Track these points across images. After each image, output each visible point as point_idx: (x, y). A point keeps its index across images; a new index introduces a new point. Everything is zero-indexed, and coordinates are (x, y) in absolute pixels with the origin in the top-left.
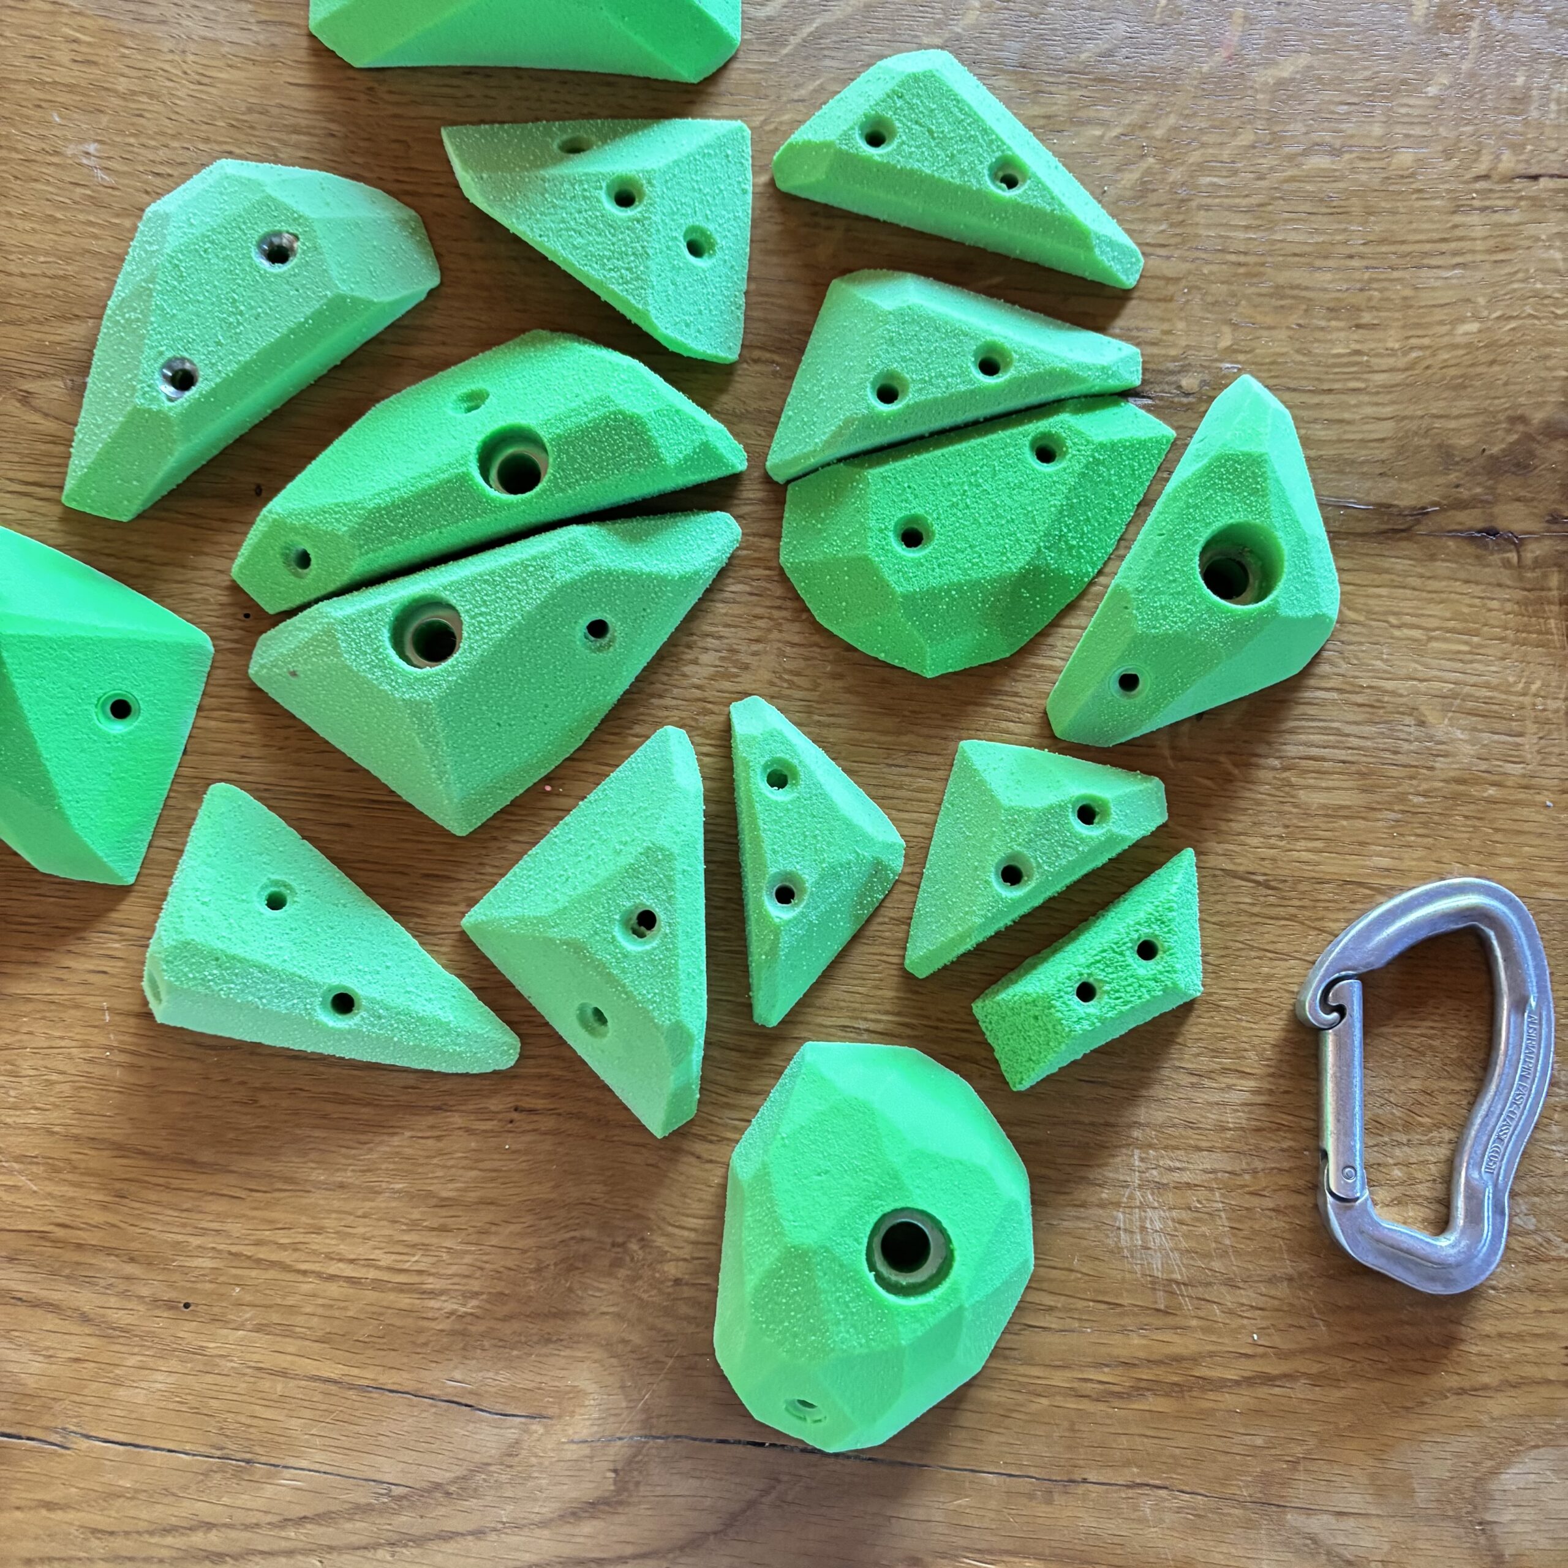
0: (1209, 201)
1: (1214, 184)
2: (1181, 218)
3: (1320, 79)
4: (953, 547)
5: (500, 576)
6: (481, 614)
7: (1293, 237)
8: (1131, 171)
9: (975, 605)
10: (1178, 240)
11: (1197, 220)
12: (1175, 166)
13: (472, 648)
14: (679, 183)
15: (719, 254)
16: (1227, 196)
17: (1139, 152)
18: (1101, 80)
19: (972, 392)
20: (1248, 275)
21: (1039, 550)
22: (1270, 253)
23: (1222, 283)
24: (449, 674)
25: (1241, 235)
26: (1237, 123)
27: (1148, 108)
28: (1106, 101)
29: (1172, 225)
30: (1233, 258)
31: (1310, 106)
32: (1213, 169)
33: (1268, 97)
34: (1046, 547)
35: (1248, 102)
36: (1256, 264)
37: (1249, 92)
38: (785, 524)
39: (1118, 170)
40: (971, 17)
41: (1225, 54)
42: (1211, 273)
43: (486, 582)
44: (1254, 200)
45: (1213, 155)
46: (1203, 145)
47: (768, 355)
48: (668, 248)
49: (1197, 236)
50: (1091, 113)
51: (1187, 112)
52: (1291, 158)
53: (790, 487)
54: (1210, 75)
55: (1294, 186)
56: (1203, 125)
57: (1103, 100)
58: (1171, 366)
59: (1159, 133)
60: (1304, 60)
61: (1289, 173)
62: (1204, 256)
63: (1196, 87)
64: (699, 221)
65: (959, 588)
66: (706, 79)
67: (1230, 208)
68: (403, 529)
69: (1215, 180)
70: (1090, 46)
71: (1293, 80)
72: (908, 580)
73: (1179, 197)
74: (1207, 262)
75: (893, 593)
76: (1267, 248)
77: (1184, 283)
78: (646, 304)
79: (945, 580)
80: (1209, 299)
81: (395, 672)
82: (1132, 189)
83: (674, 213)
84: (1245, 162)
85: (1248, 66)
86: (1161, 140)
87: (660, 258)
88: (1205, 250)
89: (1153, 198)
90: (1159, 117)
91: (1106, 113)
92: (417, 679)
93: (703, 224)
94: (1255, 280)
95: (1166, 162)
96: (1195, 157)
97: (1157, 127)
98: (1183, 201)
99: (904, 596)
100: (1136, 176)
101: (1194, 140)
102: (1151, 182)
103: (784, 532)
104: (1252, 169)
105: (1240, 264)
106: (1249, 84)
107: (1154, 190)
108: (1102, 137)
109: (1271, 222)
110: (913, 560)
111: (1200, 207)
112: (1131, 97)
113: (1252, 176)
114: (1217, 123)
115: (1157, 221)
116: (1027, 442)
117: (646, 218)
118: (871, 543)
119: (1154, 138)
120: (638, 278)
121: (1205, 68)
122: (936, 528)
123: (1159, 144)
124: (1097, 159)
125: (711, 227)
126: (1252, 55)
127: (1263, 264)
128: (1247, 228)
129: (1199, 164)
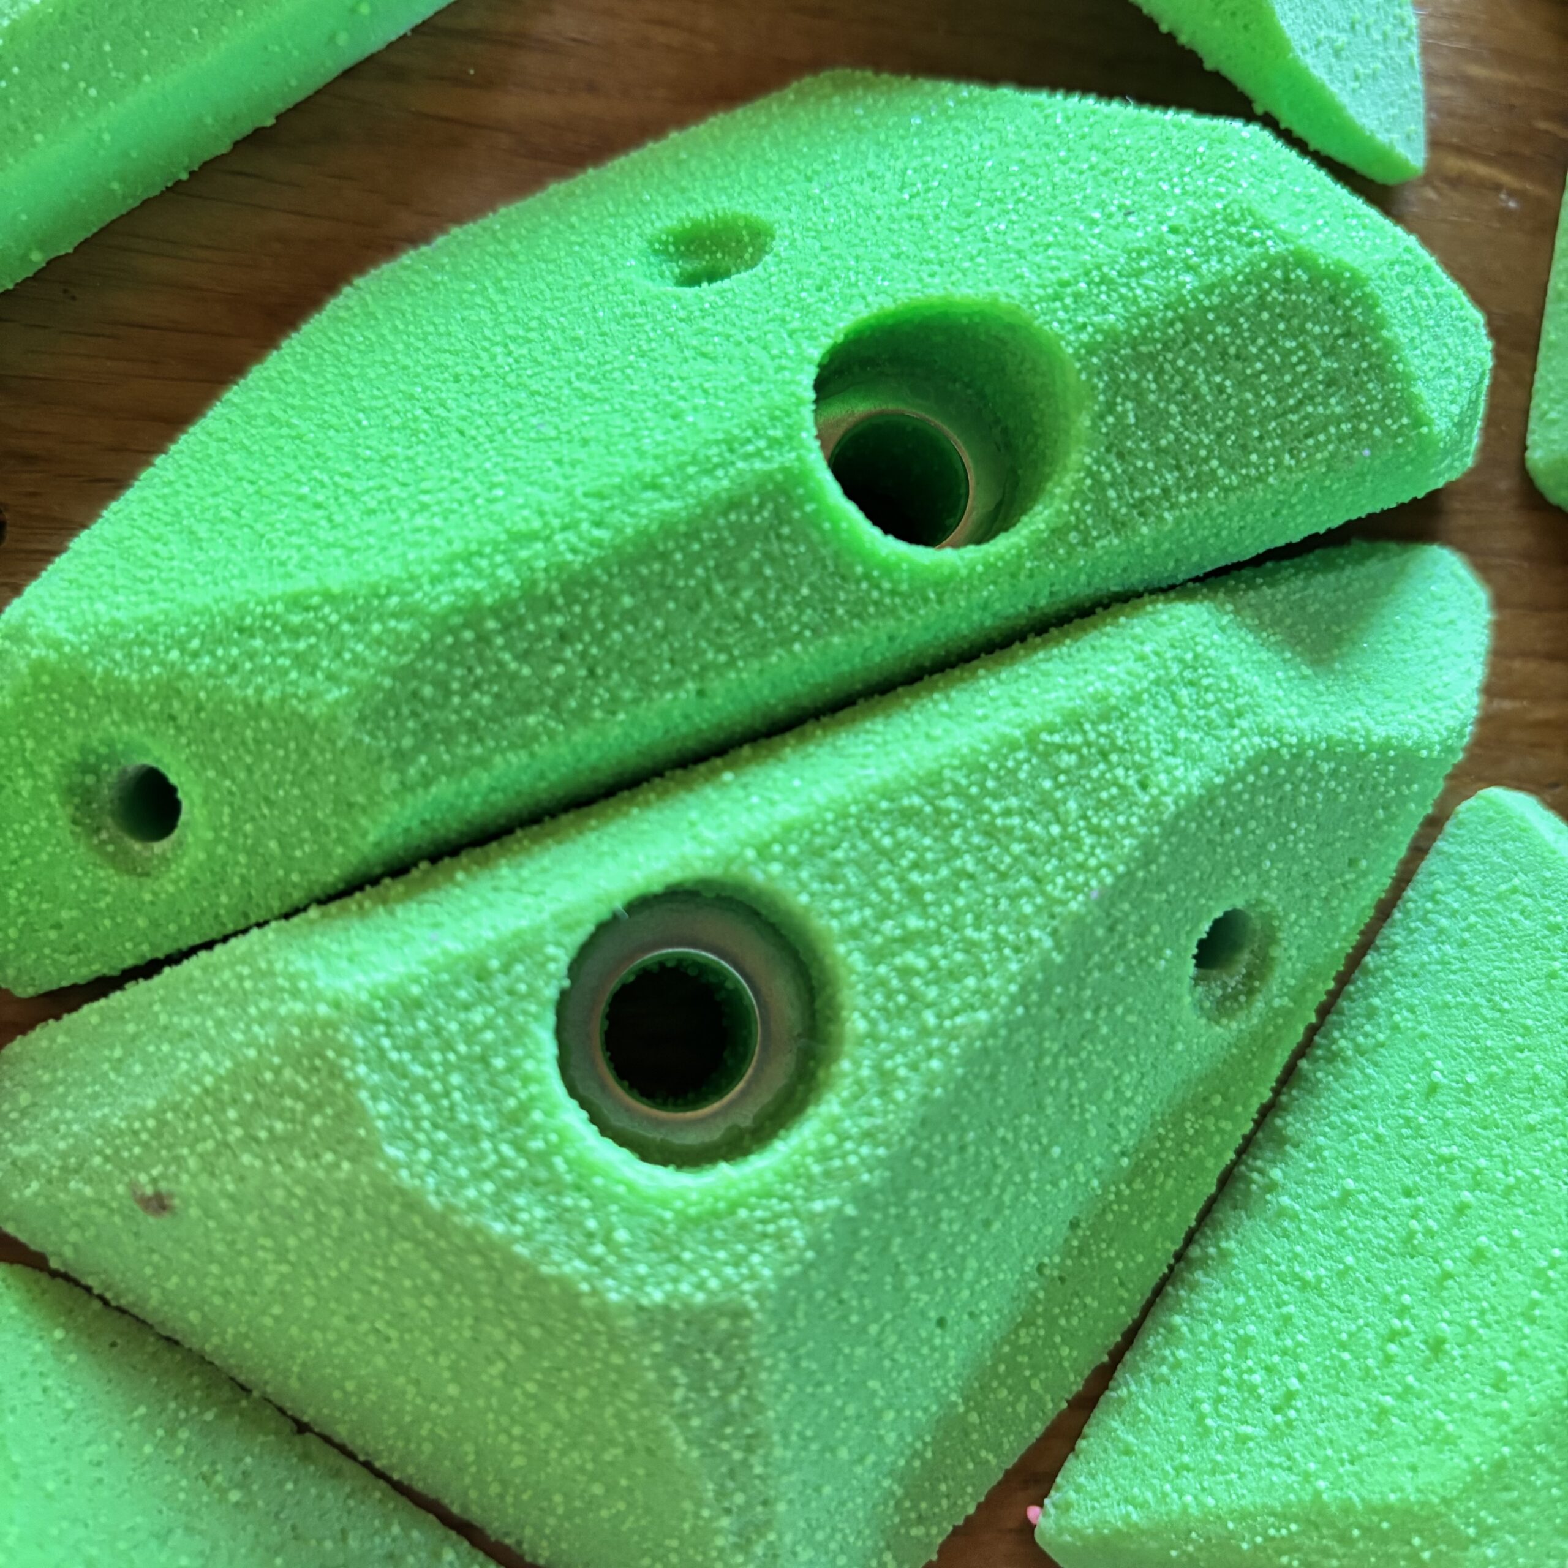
5: (959, 792)
6: (907, 940)
13: (886, 1077)
24: (812, 1187)
43: (908, 816)
68: (566, 688)
81: (601, 1200)
92: (688, 1223)
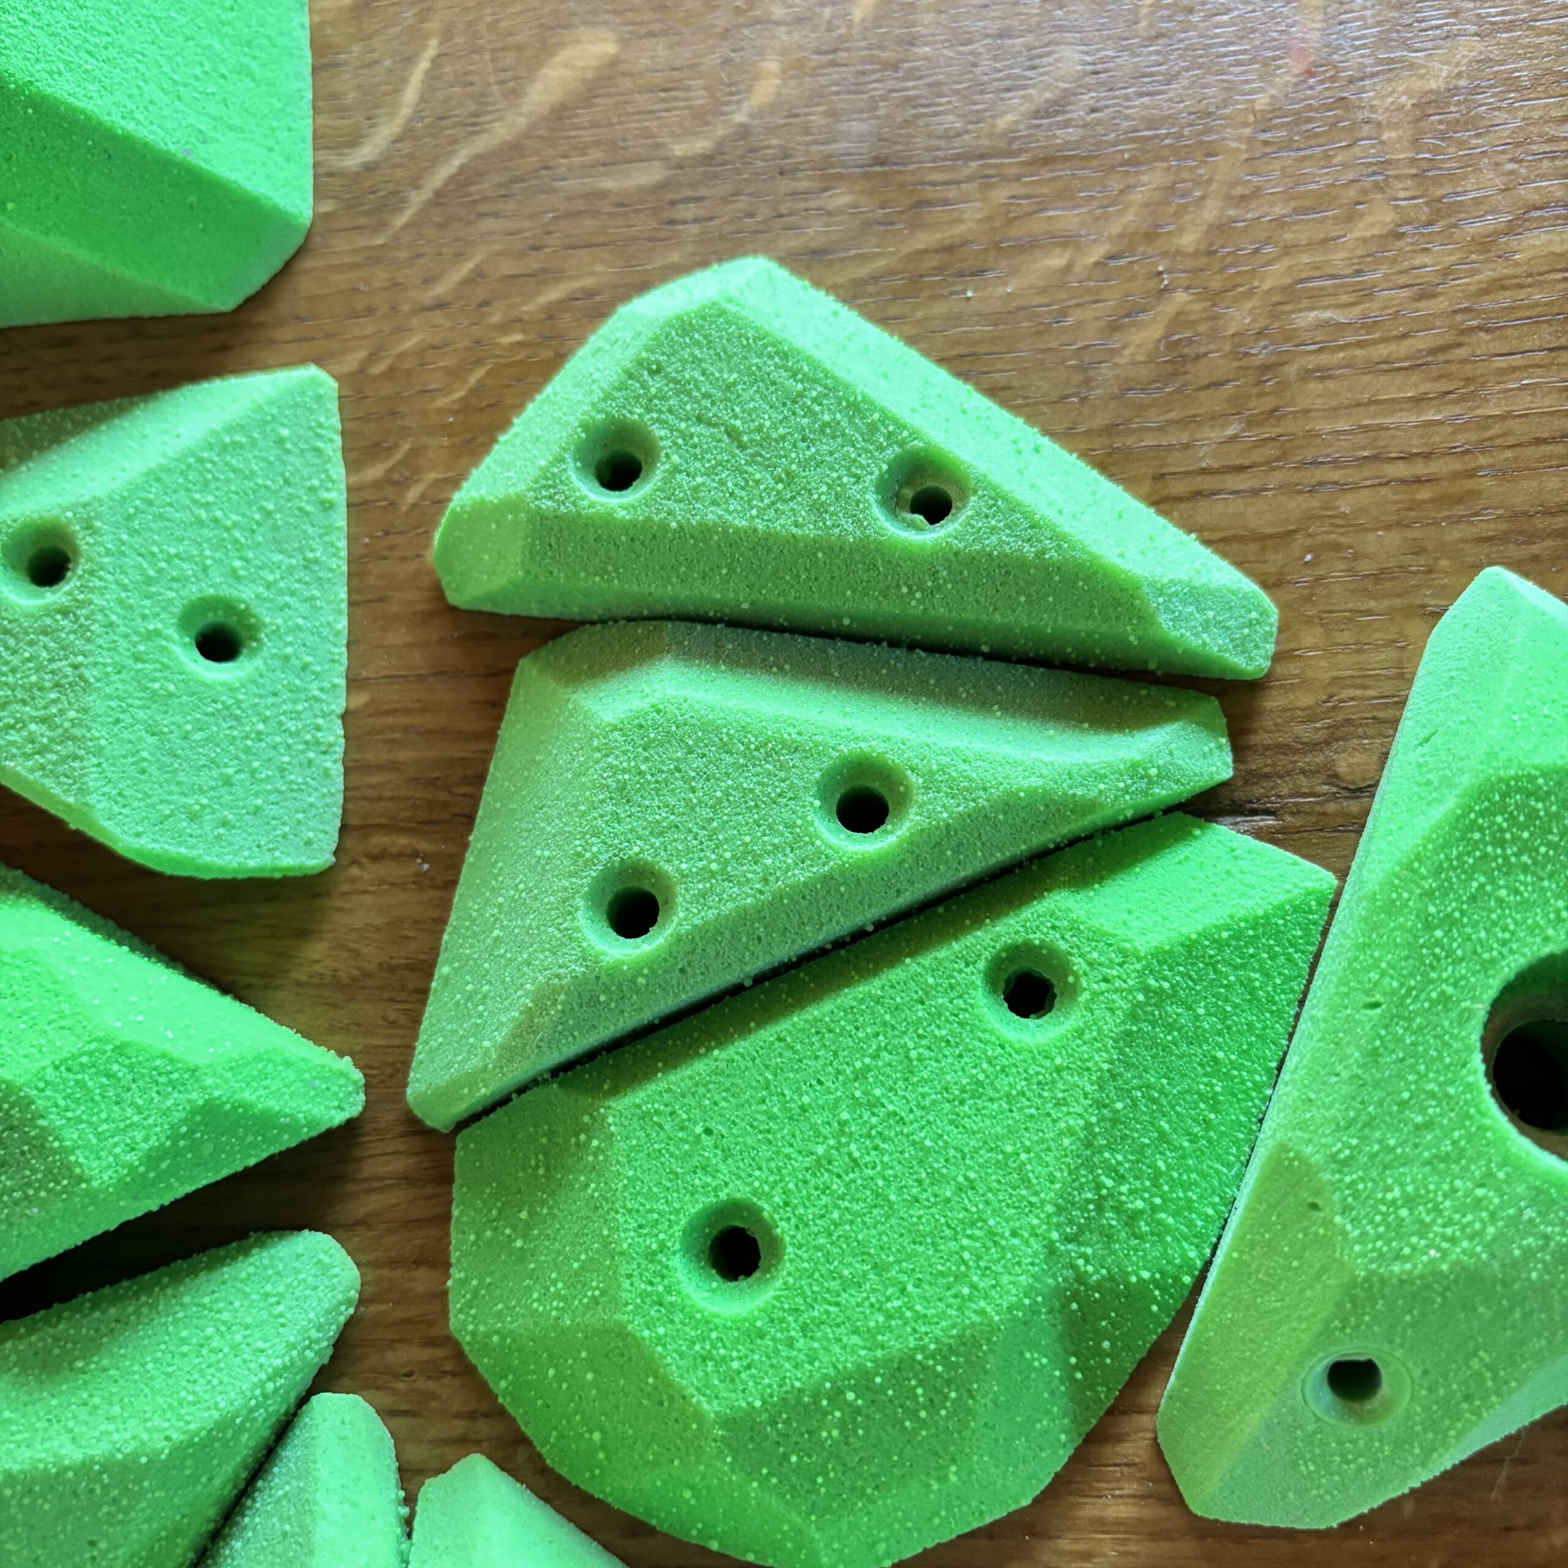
0: (1325, 359)
1: (1326, 324)
2: (1269, 403)
3: (1511, 83)
4: (833, 1275)
7: (1521, 404)
8: (1141, 326)
9: (913, 1414)
10: (1269, 451)
11: (1303, 403)
12: (1236, 300)
14: (161, 517)
15: (270, 647)
16: (1360, 344)
17: (1151, 285)
18: (1048, 160)
19: (826, 879)
20: (1439, 501)
21: (1051, 1251)
22: (1482, 447)
23: (1388, 527)
25: (1411, 418)
26: (1352, 193)
27: (1156, 196)
28: (1066, 197)
29: (1251, 423)
30: (1401, 470)
31: (1504, 132)
32: (1319, 293)
33: (1408, 132)
34: (1068, 1239)
35: (1367, 151)
36: (1456, 476)
37: (1365, 130)
38: (455, 1237)
39: (1114, 327)
40: (765, 91)
41: (1297, 68)
42: (1360, 511)
44: (1422, 342)
45: (1316, 266)
46: (1288, 250)
47: (402, 841)
48: (137, 658)
49: (1313, 435)
50: (1035, 226)
51: (1239, 190)
52: (1484, 244)
53: (459, 1142)
54: (1275, 111)
55: (1505, 299)
56: (1278, 211)
57: (1060, 196)
58: (1305, 732)
59: (1188, 240)
60: (1468, 49)
61: (1487, 275)
62: (1336, 475)
63: (1250, 140)
64: (215, 586)
65: (862, 1380)
66: (249, 300)
67: (1373, 367)
69: (1328, 314)
70: (1015, 99)
71: (1454, 91)
72: (731, 1378)
73: (1258, 361)
74: (1343, 487)
75: (699, 1416)
76: (1472, 437)
77: (1300, 540)
78: (83, 791)
79: (823, 1367)
80: (1365, 567)
82: (1151, 360)
83: (149, 581)
84: (1384, 269)
85: (1351, 81)
86: (1196, 254)
87: (117, 683)
88: (1336, 463)
89: (1199, 373)
90: (1181, 211)
91: (1067, 219)
93: (228, 591)
94: (1460, 510)
95: (1215, 297)
96: (1275, 276)
97: (1181, 230)
98: (1266, 368)
99: (729, 1423)
100: (1156, 331)
101: (1267, 242)
102: (1190, 341)
103: (454, 1256)
104: (1402, 280)
105: (1418, 481)
106: (1361, 115)
107: (1198, 357)
108: (1068, 268)
109: (1469, 380)
110: (737, 1323)
111: (1307, 375)
112: (1115, 184)
113: (1405, 293)
114: (1308, 203)
115: (1216, 419)
116: (975, 977)
117: (81, 604)
118: (628, 1291)
119: (1179, 252)
120: (67, 737)
121: (1262, 102)
122: (783, 1229)
123: (1190, 264)
124: (1063, 313)
125: (245, 594)
126: (1355, 59)
127: (1471, 474)
128: (1419, 401)
129: (1283, 289)
